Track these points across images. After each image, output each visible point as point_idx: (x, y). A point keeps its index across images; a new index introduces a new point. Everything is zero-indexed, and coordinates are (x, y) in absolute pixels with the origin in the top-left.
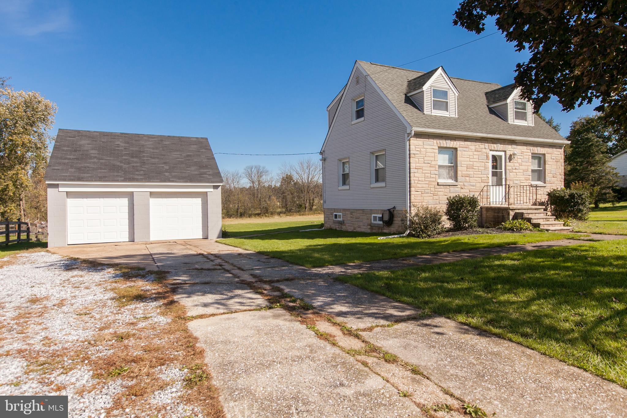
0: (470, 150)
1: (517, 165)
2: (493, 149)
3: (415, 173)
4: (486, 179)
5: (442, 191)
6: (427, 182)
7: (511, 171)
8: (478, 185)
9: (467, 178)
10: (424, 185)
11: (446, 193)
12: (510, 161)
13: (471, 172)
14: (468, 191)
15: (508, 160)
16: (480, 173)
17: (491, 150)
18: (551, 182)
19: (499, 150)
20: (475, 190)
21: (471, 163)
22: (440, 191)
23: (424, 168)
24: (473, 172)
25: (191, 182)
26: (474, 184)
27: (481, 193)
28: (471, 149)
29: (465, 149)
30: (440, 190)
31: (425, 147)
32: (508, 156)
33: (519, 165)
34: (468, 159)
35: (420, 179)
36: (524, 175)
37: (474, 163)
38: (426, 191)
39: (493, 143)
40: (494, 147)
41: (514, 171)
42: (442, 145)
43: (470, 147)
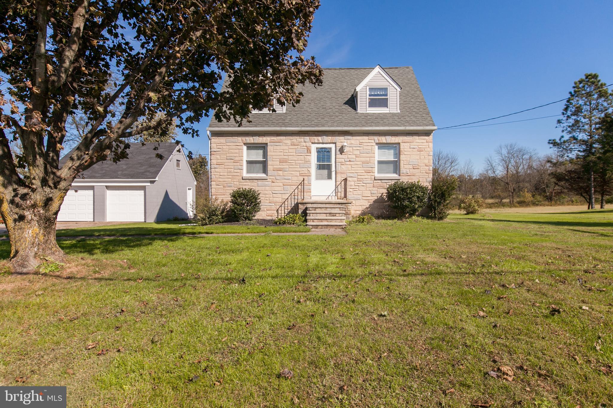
0: (284, 145)
1: (354, 156)
2: (316, 141)
3: (215, 168)
4: (306, 172)
5: (248, 185)
6: (231, 177)
7: (342, 163)
8: (295, 178)
9: (280, 172)
10: (226, 180)
11: (253, 186)
12: (341, 153)
13: (285, 166)
14: (281, 184)
15: (338, 153)
16: (298, 166)
17: (312, 143)
18: (409, 174)
19: (326, 142)
20: (290, 184)
21: (285, 157)
22: (245, 185)
23: (226, 164)
24: (287, 166)
25: (131, 178)
26: (290, 177)
27: (300, 187)
28: (286, 144)
29: (278, 144)
30: (245, 183)
31: (228, 144)
32: (338, 148)
33: (356, 157)
34: (282, 154)
35: (221, 174)
36: (363, 167)
37: (290, 157)
38: (229, 185)
39: (316, 136)
40: (318, 140)
41: (348, 163)
42: (249, 142)
43: (285, 141)
